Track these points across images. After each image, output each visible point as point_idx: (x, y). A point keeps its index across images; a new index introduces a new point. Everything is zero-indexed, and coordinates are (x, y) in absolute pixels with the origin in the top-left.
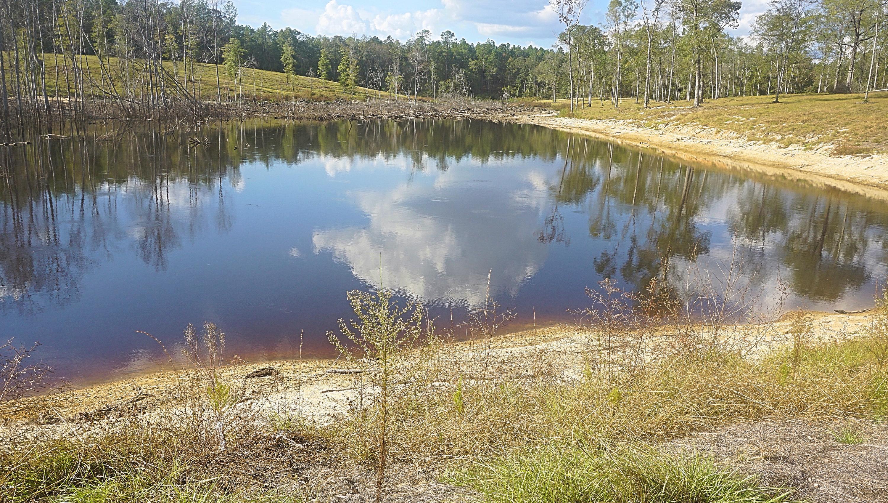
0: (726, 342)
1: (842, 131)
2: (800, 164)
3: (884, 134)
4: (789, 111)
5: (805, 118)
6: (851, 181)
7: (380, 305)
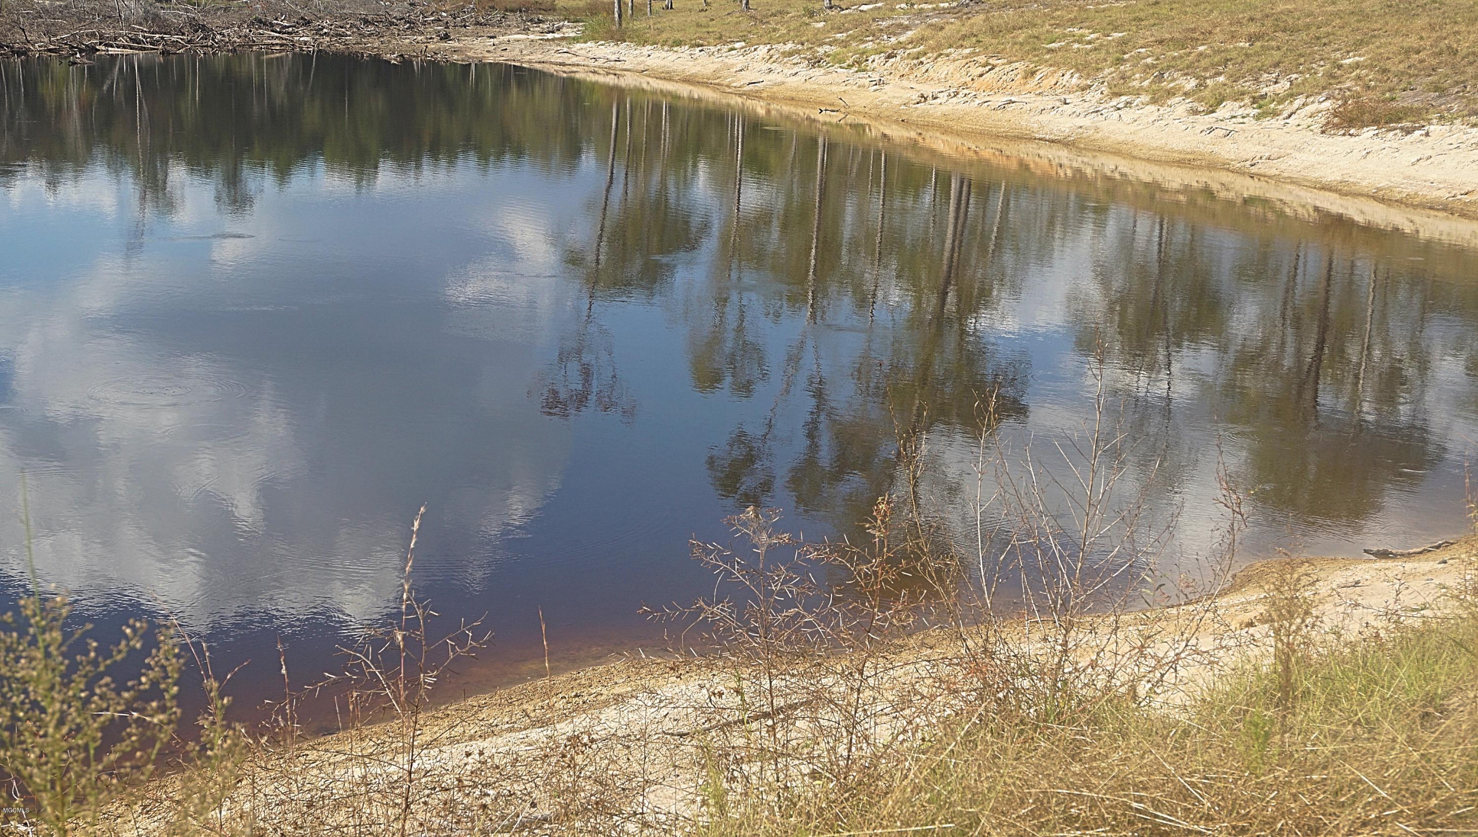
0: (1093, 665)
1: (1348, 61)
2: (1250, 156)
3: (1453, 67)
4: (1211, 11)
5: (1253, 28)
6: (1380, 197)
7: (33, 642)
